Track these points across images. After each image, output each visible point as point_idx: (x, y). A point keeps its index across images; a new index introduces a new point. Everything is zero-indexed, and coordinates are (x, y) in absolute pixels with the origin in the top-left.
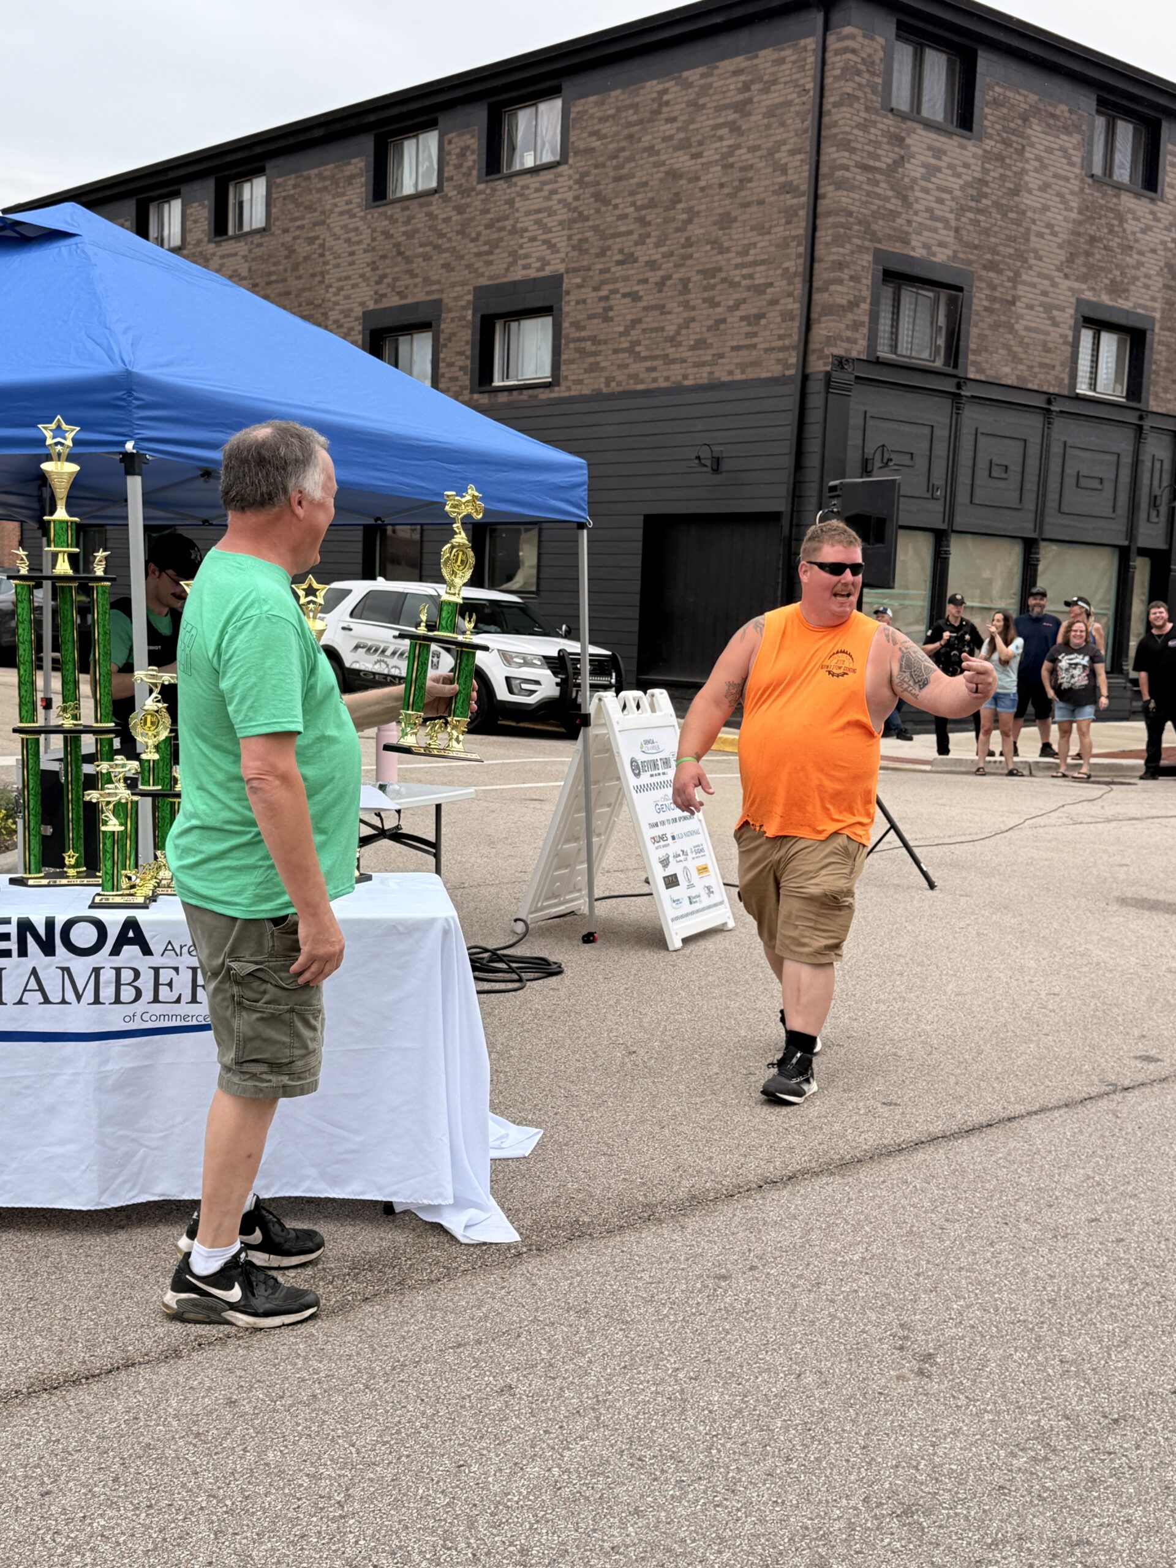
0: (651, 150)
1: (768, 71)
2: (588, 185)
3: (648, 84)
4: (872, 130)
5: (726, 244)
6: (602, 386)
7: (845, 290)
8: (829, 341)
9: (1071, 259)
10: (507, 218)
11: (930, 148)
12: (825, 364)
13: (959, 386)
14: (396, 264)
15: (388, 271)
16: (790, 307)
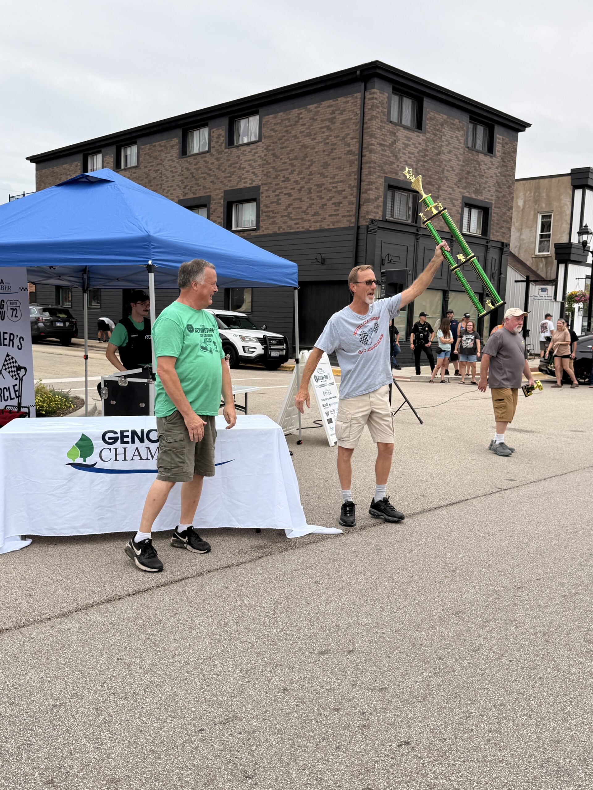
0: (295, 137)
1: (342, 106)
2: (270, 150)
3: (294, 110)
4: (383, 130)
5: (326, 174)
6: (277, 230)
7: (374, 193)
8: (368, 213)
9: (460, 180)
10: (237, 163)
11: (406, 137)
12: (366, 222)
13: (417, 231)
14: (192, 181)
15: (188, 184)
16: (352, 199)
